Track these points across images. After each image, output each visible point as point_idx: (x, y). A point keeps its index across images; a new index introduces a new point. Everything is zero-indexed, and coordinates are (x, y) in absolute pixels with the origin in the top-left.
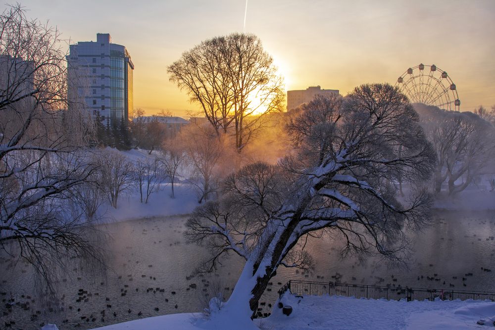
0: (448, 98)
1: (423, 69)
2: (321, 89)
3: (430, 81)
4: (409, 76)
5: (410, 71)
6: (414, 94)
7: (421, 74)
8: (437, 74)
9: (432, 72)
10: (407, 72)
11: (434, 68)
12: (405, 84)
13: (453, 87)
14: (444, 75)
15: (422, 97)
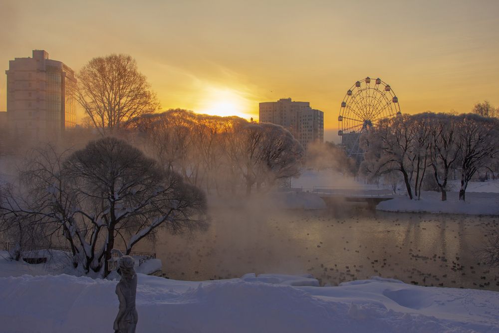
0: (390, 111)
1: (369, 82)
2: (292, 101)
3: (375, 93)
4: (357, 89)
5: (358, 84)
6: (361, 106)
7: (367, 87)
8: (382, 87)
9: (377, 85)
10: (355, 86)
11: (378, 81)
12: (354, 96)
13: (395, 100)
14: (388, 88)
15: (368, 109)
